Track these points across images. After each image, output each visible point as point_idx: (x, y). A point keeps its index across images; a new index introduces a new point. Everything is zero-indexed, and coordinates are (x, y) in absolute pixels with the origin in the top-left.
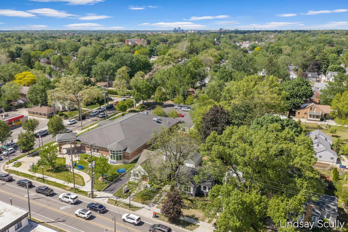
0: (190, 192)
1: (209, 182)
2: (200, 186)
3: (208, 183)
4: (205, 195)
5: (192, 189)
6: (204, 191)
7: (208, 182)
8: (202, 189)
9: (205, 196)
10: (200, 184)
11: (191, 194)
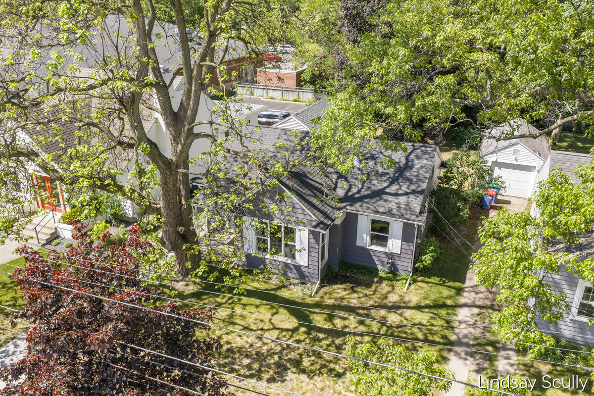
0: (294, 257)
1: (406, 194)
2: (351, 221)
3: (403, 200)
4: (382, 274)
5: (302, 236)
6: (374, 247)
7: (396, 195)
8: (364, 238)
9: (382, 279)
10: (350, 209)
11: (298, 268)
